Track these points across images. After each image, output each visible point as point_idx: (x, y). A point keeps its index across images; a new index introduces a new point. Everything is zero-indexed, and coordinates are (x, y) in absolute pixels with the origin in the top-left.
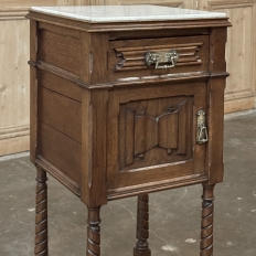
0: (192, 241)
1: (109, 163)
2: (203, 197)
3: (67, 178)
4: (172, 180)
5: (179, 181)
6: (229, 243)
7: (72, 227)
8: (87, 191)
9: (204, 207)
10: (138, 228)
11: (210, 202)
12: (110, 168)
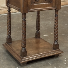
0: (52, 34)
1: (28, 1)
2: (55, 14)
3: (16, 7)
4: (46, 8)
5: (48, 8)
6: (63, 34)
7: (18, 31)
8: (22, 9)
9: (55, 17)
10: (37, 27)
11: (57, 15)
12: (29, 3)
